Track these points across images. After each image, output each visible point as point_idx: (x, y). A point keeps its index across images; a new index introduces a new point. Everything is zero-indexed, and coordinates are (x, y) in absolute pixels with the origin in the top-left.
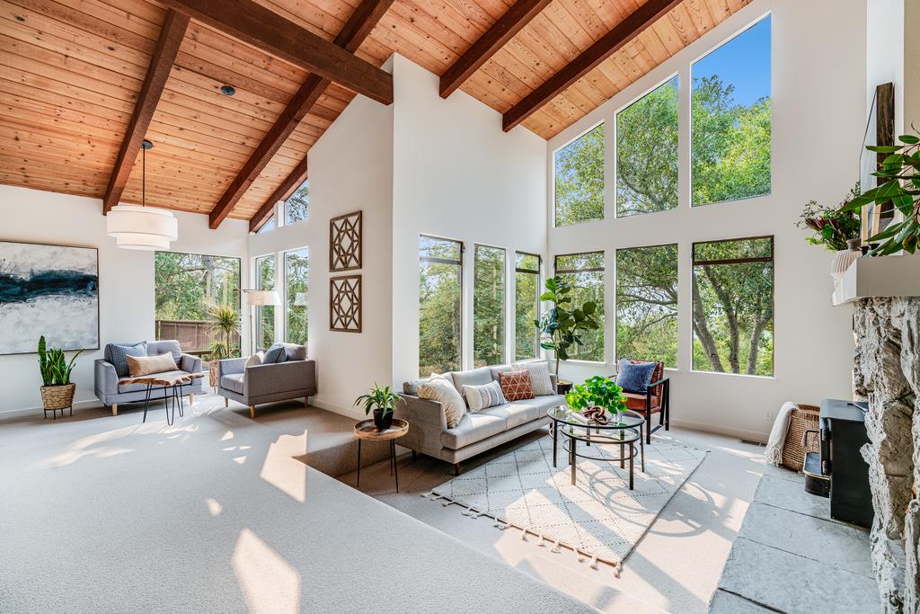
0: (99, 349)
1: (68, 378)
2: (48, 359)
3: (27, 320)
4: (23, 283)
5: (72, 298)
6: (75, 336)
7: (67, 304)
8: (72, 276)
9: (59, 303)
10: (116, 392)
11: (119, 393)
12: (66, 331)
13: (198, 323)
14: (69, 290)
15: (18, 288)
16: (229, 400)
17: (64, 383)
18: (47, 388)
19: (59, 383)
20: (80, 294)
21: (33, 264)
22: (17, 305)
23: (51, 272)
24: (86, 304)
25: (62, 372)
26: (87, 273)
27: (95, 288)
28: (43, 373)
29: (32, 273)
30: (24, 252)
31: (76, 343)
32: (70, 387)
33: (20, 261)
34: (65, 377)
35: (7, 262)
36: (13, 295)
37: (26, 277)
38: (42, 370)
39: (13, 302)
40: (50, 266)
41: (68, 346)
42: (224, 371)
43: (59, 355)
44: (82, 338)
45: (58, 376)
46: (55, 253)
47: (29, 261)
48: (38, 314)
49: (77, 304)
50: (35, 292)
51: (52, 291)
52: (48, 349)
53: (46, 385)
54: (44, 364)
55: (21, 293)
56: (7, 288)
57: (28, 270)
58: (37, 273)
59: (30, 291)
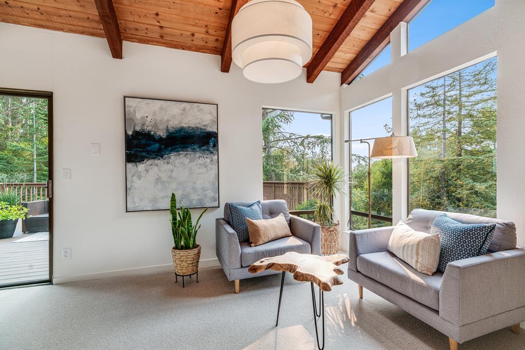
0: (219, 207)
1: (194, 241)
2: (178, 218)
3: (164, 177)
4: (161, 140)
5: (198, 154)
6: (200, 193)
7: (194, 161)
8: (198, 132)
9: (188, 161)
10: (239, 266)
11: (242, 267)
12: (193, 188)
13: (275, 183)
14: (196, 147)
15: (157, 145)
16: (364, 289)
17: (191, 246)
18: (178, 251)
19: (187, 247)
20: (204, 150)
21: (168, 121)
22: (156, 161)
23: (182, 129)
24: (208, 160)
25: (189, 234)
26: (209, 129)
27: (216, 145)
28: (174, 234)
29: (167, 130)
30: (161, 109)
31: (201, 201)
32: (196, 251)
33: (158, 118)
34: (192, 239)
35: (149, 119)
36: (154, 152)
37: (162, 133)
38: (173, 230)
39: (154, 158)
40: (181, 123)
41: (195, 203)
42: (360, 248)
43: (187, 215)
44: (205, 196)
45: (186, 239)
46: (184, 110)
47: (166, 118)
48: (172, 171)
49: (201, 161)
50: (170, 149)
51: (182, 148)
52: (178, 206)
53: (176, 248)
54: (174, 224)
55: (160, 150)
56: (149, 145)
57: (165, 126)
58: (171, 130)
59: (166, 148)
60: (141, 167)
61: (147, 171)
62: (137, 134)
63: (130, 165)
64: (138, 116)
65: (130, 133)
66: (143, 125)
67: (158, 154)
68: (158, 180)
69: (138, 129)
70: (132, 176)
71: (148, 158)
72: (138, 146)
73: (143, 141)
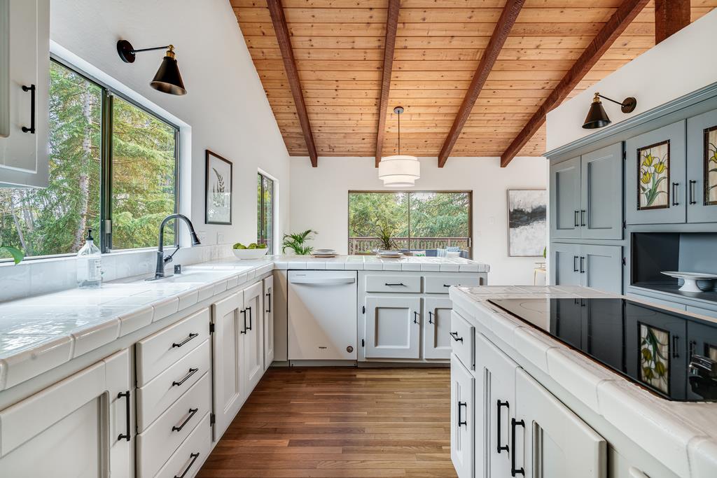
3: (530, 236)
4: (528, 214)
9: (543, 225)
15: (526, 217)
21: (532, 202)
22: (526, 227)
23: (540, 206)
30: (528, 195)
33: (527, 201)
35: (522, 202)
36: (524, 221)
37: (529, 210)
40: (540, 203)
46: (542, 194)
48: (534, 233)
50: (533, 219)
51: (540, 218)
55: (528, 220)
56: (522, 217)
57: (530, 206)
58: (534, 207)
59: (531, 218)
60: (518, 230)
61: (521, 232)
62: (515, 210)
63: (511, 229)
64: (516, 200)
65: (512, 211)
66: (518, 205)
67: (527, 222)
68: (527, 238)
69: (516, 208)
70: (513, 235)
71: (522, 225)
72: (516, 218)
73: (519, 215)
